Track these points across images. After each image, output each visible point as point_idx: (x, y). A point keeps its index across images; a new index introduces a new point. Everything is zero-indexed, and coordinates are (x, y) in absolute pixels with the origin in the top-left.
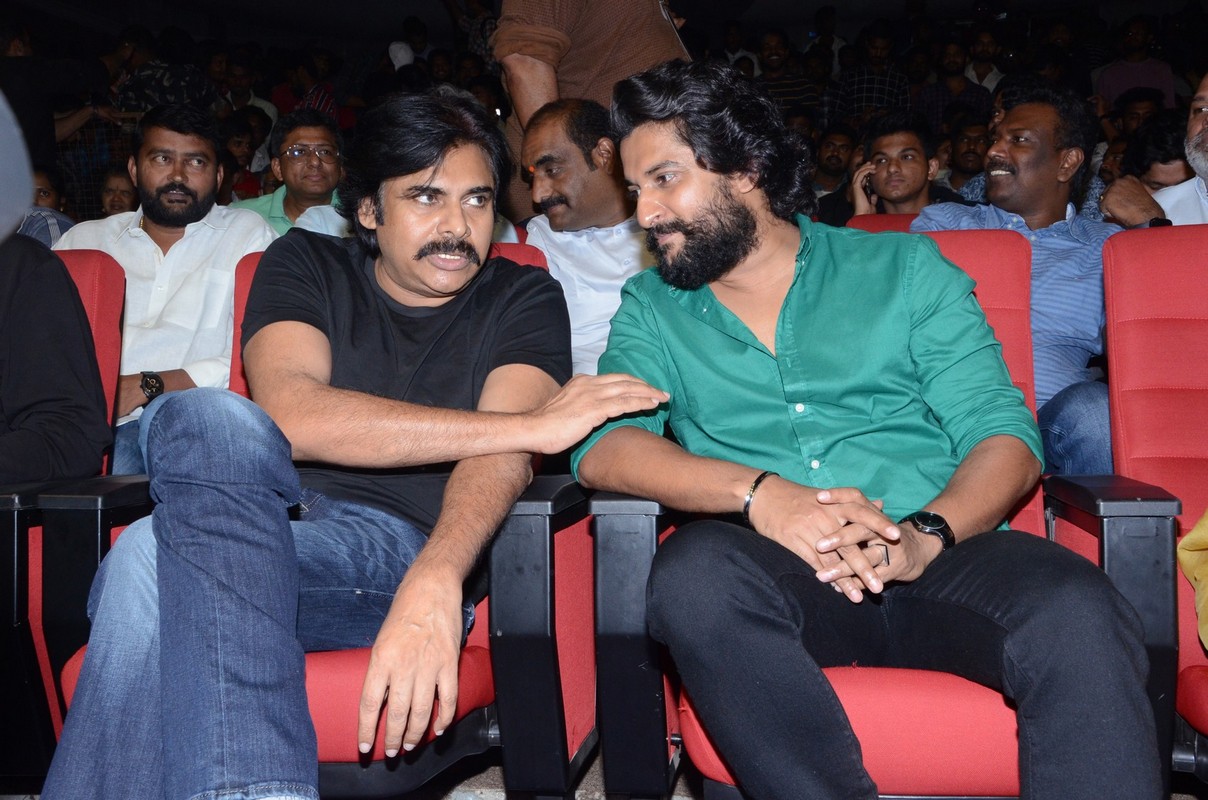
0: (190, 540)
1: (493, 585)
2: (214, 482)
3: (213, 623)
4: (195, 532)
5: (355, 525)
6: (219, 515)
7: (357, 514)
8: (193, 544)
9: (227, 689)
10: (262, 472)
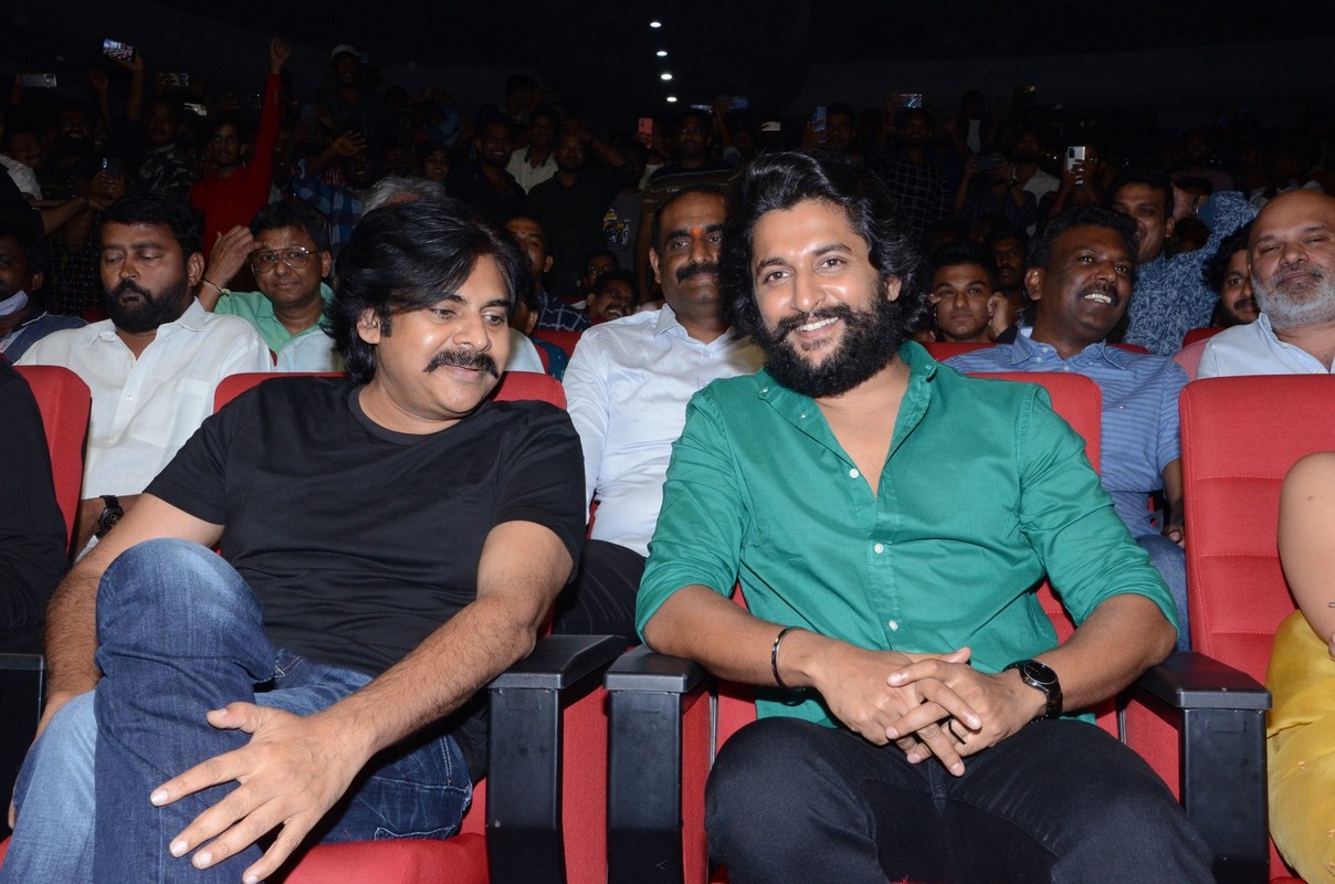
0: (134, 725)
1: (492, 768)
2: (167, 656)
4: (141, 714)
5: (336, 696)
6: (171, 694)
7: (340, 680)
8: (138, 729)
10: (226, 642)
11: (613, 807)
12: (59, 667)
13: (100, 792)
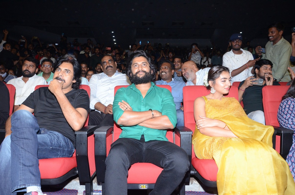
0: (16, 140)
1: (76, 146)
2: (22, 128)
3: (20, 155)
4: (17, 138)
5: (51, 135)
6: (22, 135)
7: (53, 133)
9: (22, 167)
10: (31, 125)
11: (96, 152)
12: (7, 131)
13: (11, 150)
